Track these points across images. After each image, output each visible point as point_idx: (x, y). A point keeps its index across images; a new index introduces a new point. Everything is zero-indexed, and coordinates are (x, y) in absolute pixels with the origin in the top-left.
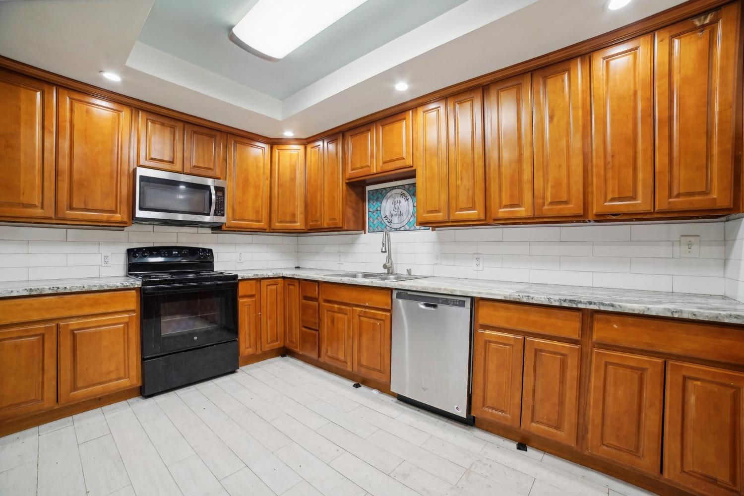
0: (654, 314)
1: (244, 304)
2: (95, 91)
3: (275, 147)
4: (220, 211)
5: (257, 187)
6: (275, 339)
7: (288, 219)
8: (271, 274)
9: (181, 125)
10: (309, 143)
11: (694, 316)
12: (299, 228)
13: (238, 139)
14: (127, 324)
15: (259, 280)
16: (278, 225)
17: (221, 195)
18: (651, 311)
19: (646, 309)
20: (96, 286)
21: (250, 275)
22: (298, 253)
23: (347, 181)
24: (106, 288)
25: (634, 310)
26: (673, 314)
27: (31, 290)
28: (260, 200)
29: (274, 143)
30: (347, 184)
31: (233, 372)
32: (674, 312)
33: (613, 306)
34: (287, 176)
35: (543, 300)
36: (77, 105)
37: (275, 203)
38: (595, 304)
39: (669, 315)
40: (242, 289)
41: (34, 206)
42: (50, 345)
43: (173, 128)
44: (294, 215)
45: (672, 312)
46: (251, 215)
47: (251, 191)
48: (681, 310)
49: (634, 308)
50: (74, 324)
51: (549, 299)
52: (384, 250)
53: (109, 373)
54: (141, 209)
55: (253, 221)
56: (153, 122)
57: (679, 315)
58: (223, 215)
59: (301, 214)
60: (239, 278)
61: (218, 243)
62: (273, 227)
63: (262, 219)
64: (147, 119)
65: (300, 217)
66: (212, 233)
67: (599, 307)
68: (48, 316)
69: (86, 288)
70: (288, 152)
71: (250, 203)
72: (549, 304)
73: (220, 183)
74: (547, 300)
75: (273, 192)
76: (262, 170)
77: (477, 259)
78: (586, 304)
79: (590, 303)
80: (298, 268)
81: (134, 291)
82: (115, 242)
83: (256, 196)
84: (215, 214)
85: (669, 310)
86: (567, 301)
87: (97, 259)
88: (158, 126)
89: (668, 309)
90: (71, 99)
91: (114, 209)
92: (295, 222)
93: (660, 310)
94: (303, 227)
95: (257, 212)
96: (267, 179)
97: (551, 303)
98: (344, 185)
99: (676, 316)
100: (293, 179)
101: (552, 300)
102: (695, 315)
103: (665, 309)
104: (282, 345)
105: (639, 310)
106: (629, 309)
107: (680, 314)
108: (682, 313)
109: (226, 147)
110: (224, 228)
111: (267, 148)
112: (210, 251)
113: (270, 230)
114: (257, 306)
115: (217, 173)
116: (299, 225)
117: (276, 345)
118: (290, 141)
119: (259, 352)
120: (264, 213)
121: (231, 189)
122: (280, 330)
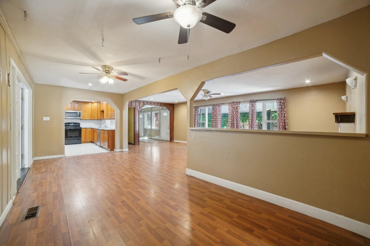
1: (83, 133)
3: (92, 104)
9: (73, 102)
10: (98, 103)
13: (84, 103)
15: (86, 128)
16: (92, 118)
17: (80, 114)
21: (84, 127)
22: (100, 124)
23: (101, 111)
28: (89, 114)
31: (81, 144)
37: (92, 114)
40: (82, 130)
44: (95, 117)
46: (86, 116)
47: (87, 112)
54: (66, 117)
55: (87, 118)
60: (82, 128)
70: (94, 105)
71: (87, 114)
73: (80, 112)
75: (92, 112)
76: (89, 108)
80: (100, 127)
84: (79, 117)
95: (88, 116)
96: (90, 110)
100: (95, 110)
109: (81, 105)
110: (81, 119)
111: (90, 104)
112: (80, 123)
113: (91, 119)
114: (86, 133)
115: (80, 110)
116: (96, 118)
117: (90, 140)
118: (95, 102)
119: (86, 141)
120: (90, 117)
121: (82, 113)
122: (91, 138)
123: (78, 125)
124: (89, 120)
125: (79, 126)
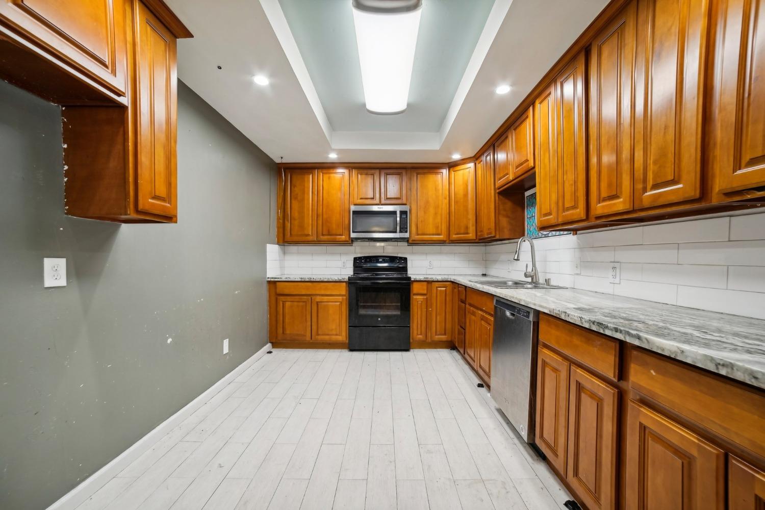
0: (689, 361)
1: (417, 300)
2: (337, 165)
3: (451, 169)
4: (403, 229)
5: (437, 207)
6: (443, 333)
7: (462, 231)
8: (440, 278)
9: (377, 172)
10: (477, 159)
11: (753, 380)
12: (471, 238)
13: (420, 171)
14: (341, 303)
15: (429, 282)
16: (454, 237)
17: (405, 217)
18: (686, 357)
19: (679, 352)
20: (326, 278)
21: (422, 278)
22: (486, 261)
23: (498, 191)
24: (330, 280)
25: (663, 350)
26: (717, 368)
27: (301, 278)
28: (439, 217)
29: (452, 166)
30: (500, 193)
31: (407, 350)
32: (719, 364)
33: (639, 338)
34: (461, 192)
35: (576, 318)
36: (325, 176)
37: (453, 218)
38: (621, 331)
39: (712, 368)
40: (415, 288)
41: (308, 235)
42: (309, 308)
43: (373, 175)
44: (467, 228)
45: (717, 365)
46: (431, 229)
47: (432, 210)
48: (731, 363)
49: (664, 347)
50: (318, 299)
51: (581, 318)
52: (516, 258)
53: (332, 330)
54: (353, 232)
55: (433, 235)
56: (361, 174)
57: (728, 372)
58: (406, 232)
59: (472, 226)
60: (412, 279)
61: (413, 253)
62: (451, 239)
63: (441, 232)
64: (358, 173)
65: (472, 229)
66: (408, 245)
67: (625, 337)
68: (308, 293)
69: (322, 280)
70: (462, 172)
71: (431, 220)
72: (581, 325)
73: (403, 208)
74: (580, 319)
75: (451, 208)
76: (440, 191)
77: (614, 268)
78: (611, 330)
79: (616, 330)
80: (484, 275)
81: (344, 284)
82: (346, 254)
83: (436, 214)
84: (401, 232)
85: (712, 359)
86: (596, 324)
87: (340, 264)
88: (363, 176)
89: (712, 357)
90: (323, 173)
91: (341, 233)
92: (467, 233)
93: (699, 357)
94: (474, 238)
95: (437, 228)
96: (445, 198)
97: (582, 323)
98: (497, 195)
99: (723, 372)
100: (466, 195)
101: (583, 320)
102: (756, 378)
103: (706, 356)
104: (450, 339)
105: (670, 351)
106: (658, 347)
107: (729, 370)
108: (732, 369)
109: (410, 179)
110: (410, 241)
111: (445, 172)
112: (405, 259)
113: (450, 241)
114: (428, 303)
115: (404, 201)
116: (471, 236)
117: (443, 338)
118: (464, 161)
119: (429, 340)
120: (444, 228)
121: (414, 211)
122: (449, 326)
123: (399, 264)
124: (442, 243)
125: (405, 269)
